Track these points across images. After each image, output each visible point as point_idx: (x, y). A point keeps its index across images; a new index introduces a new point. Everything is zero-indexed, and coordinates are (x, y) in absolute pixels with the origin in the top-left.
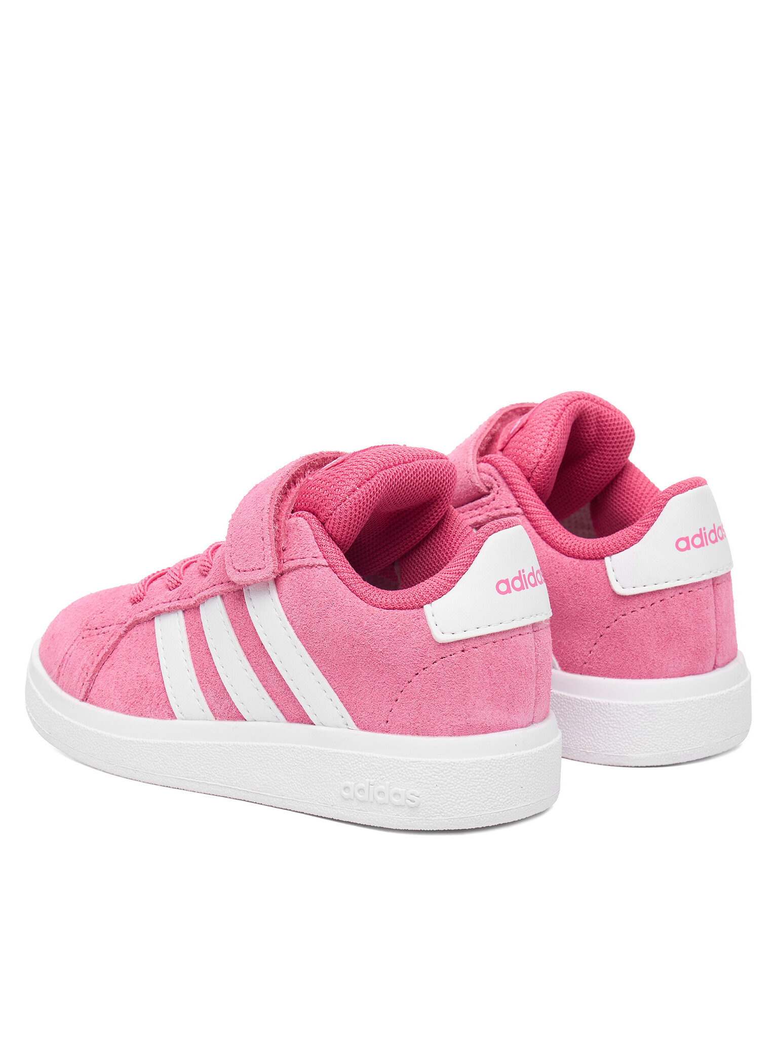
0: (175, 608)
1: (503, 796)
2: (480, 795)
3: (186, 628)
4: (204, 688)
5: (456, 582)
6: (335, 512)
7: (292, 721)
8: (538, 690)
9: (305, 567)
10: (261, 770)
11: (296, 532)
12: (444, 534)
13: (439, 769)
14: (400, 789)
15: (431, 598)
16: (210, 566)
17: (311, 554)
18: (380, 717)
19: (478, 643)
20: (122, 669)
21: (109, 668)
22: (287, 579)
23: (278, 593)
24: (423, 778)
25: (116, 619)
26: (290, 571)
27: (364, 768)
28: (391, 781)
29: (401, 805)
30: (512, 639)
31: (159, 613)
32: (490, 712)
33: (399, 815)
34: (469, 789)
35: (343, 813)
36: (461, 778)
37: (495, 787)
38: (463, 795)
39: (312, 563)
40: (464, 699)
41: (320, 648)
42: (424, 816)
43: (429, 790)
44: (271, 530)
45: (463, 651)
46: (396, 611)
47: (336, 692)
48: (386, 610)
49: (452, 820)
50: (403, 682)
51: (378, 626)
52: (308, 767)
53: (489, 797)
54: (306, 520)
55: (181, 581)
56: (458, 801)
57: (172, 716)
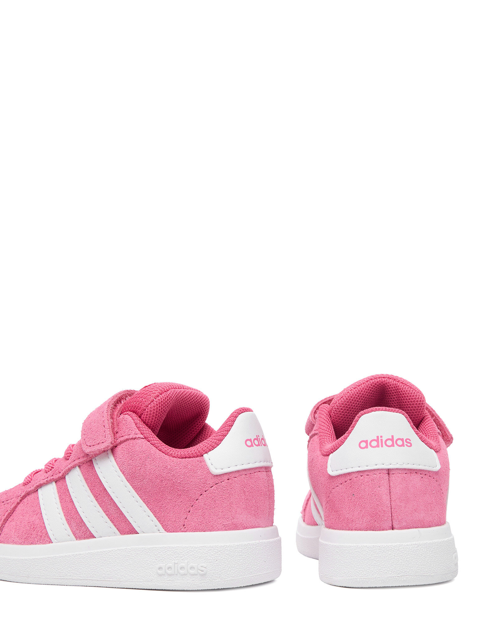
0: (50, 480)
1: (255, 566)
2: (242, 565)
3: (57, 491)
4: (69, 522)
5: (221, 440)
6: (147, 408)
7: (125, 534)
8: (270, 506)
9: (130, 439)
10: (106, 565)
11: (124, 422)
12: (204, 436)
13: (217, 550)
14: (194, 564)
15: (208, 450)
16: (71, 452)
17: (134, 432)
18: (179, 522)
19: (237, 475)
20: (19, 521)
21: (11, 521)
22: (119, 448)
23: (114, 456)
24: (208, 556)
25: (15, 495)
26: (121, 443)
27: (171, 555)
28: (188, 560)
29: (195, 574)
30: (255, 474)
31: (40, 486)
32: (245, 516)
33: (194, 581)
34: (236, 562)
35: (158, 584)
36: (231, 555)
37: (251, 561)
38: (232, 565)
39: (134, 437)
40: (230, 509)
41: (141, 485)
42: (209, 580)
43: (212, 563)
44: (109, 421)
45: (228, 479)
46: (187, 459)
47: (151, 511)
48: (181, 459)
49: (226, 581)
50: (193, 500)
51: (177, 467)
52: (135, 559)
53: (247, 567)
54: (129, 415)
55: (54, 467)
56: (230, 569)
57: (51, 542)
